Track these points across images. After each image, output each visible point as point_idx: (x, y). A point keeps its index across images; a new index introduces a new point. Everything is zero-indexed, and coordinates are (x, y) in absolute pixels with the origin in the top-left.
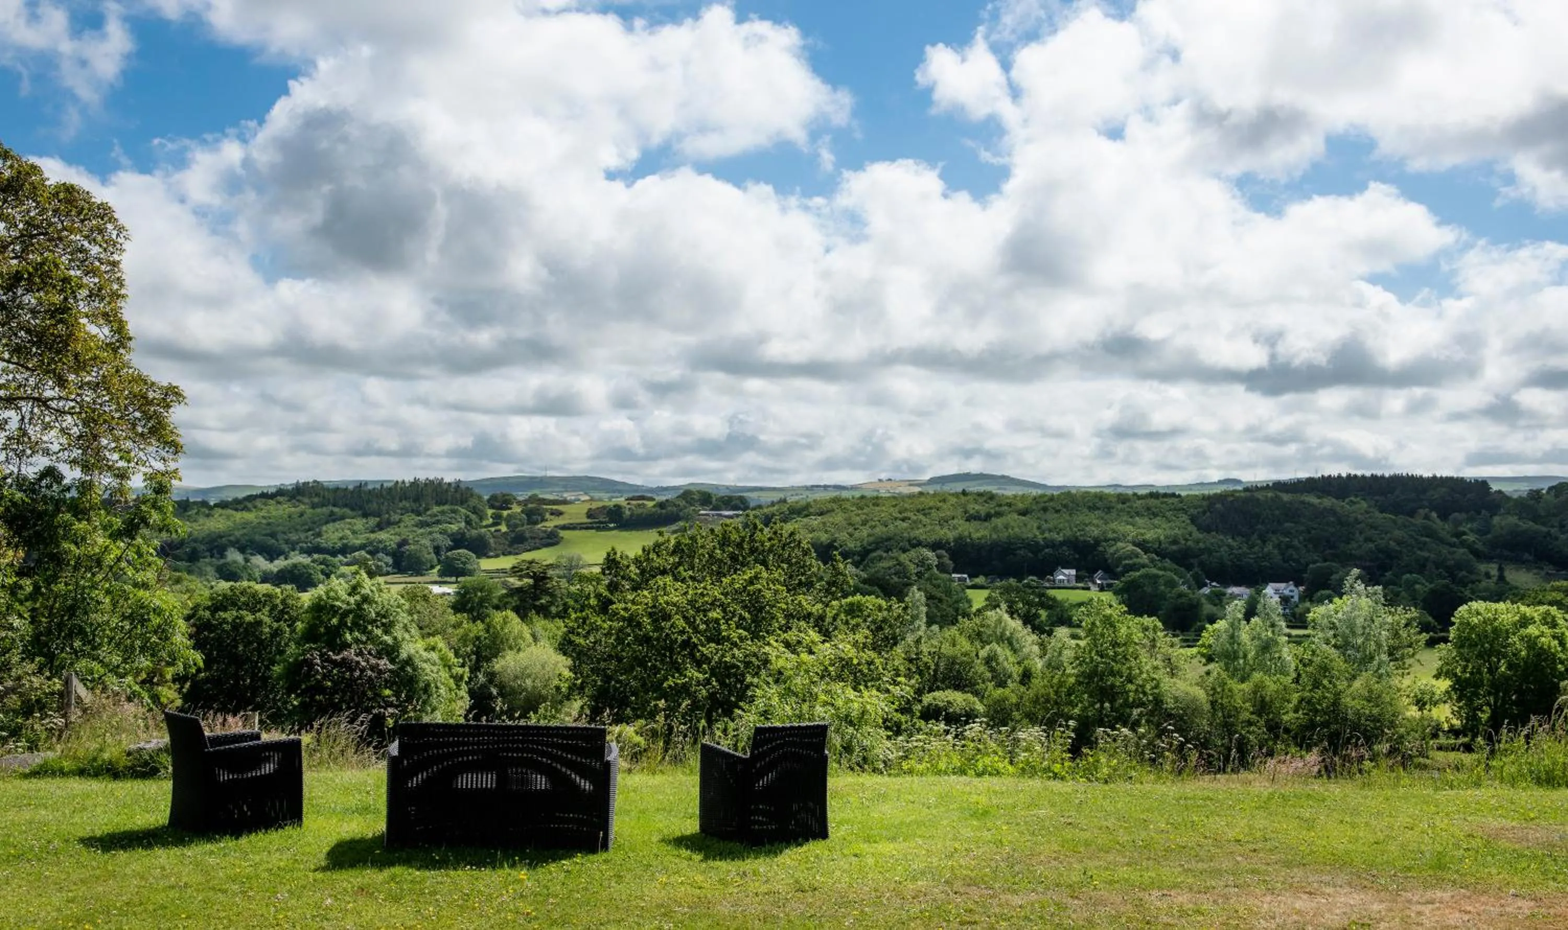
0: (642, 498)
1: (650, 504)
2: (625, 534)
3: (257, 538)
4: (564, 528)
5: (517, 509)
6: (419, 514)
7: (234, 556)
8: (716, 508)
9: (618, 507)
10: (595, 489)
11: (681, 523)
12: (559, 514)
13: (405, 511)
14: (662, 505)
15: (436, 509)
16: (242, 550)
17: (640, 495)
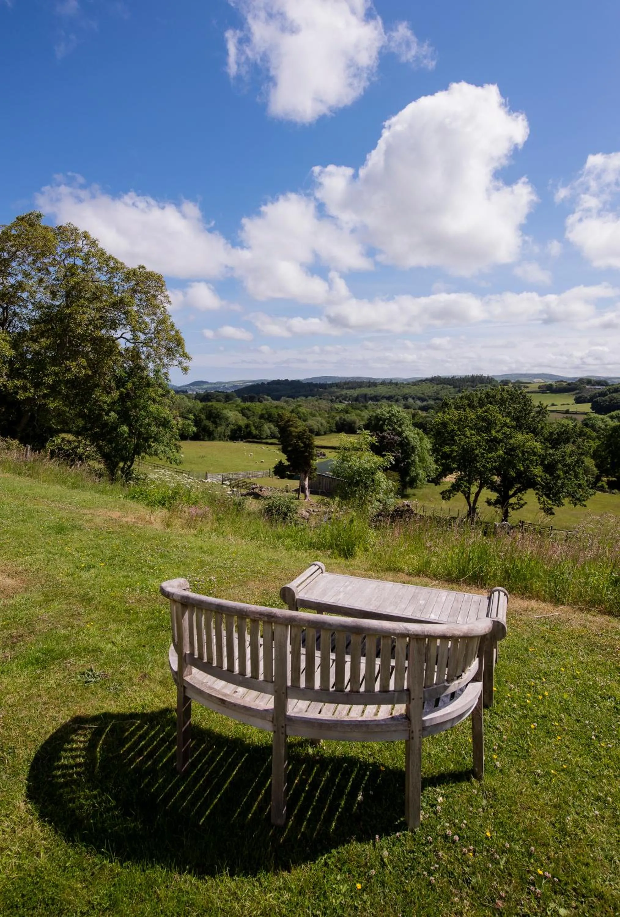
0: (562, 381)
1: (565, 384)
2: (553, 395)
3: (418, 395)
4: (528, 392)
5: (511, 385)
6: (473, 387)
7: (410, 400)
8: (593, 385)
9: (551, 385)
10: (547, 378)
11: (578, 391)
12: (527, 387)
13: (468, 386)
14: (569, 384)
15: (480, 385)
16: (413, 398)
17: (561, 381)
